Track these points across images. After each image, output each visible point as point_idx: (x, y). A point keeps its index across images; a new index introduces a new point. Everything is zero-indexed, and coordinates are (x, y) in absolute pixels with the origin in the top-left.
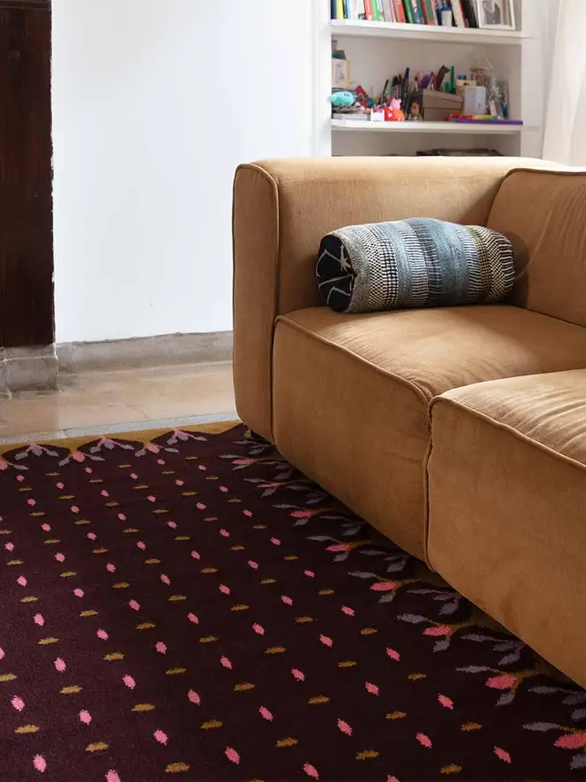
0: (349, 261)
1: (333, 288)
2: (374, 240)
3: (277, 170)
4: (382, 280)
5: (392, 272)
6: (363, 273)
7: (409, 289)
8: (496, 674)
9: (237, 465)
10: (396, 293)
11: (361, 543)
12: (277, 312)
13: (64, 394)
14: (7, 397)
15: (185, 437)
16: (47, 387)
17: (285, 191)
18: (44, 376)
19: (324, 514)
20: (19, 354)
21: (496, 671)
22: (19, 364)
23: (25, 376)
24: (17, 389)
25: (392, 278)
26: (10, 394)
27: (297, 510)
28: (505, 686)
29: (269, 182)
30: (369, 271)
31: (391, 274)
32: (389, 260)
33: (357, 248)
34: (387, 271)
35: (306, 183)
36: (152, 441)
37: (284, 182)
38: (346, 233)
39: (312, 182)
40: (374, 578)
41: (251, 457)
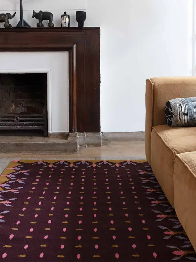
0: (171, 110)
1: (168, 119)
2: (182, 103)
3: (154, 81)
4: (182, 117)
5: (186, 114)
6: (175, 114)
7: (193, 120)
8: (178, 250)
9: (140, 173)
10: (187, 121)
11: (162, 202)
12: (153, 126)
13: (103, 147)
14: (86, 147)
15: (129, 163)
16: (99, 145)
17: (156, 87)
18: (97, 141)
19: (157, 191)
20: (90, 134)
21: (178, 249)
22: (90, 138)
23: (92, 141)
24: (89, 145)
25: (186, 116)
26: (87, 146)
27: (150, 189)
28: (179, 254)
29: (151, 85)
30: (178, 113)
31: (186, 115)
32: (186, 110)
33: (174, 105)
34: (184, 113)
35: (163, 85)
36: (119, 163)
37: (156, 84)
38: (172, 101)
39: (166, 84)
40: (160, 213)
41: (146, 171)
